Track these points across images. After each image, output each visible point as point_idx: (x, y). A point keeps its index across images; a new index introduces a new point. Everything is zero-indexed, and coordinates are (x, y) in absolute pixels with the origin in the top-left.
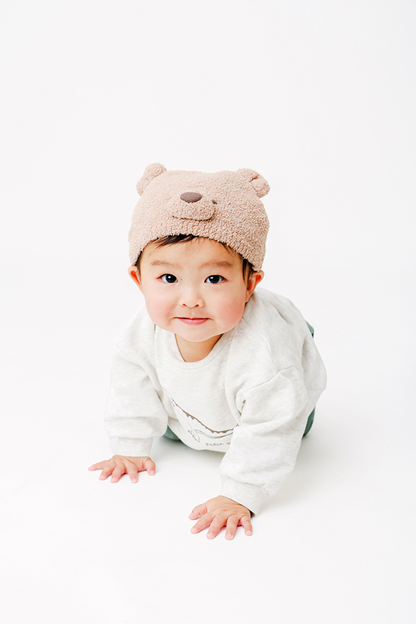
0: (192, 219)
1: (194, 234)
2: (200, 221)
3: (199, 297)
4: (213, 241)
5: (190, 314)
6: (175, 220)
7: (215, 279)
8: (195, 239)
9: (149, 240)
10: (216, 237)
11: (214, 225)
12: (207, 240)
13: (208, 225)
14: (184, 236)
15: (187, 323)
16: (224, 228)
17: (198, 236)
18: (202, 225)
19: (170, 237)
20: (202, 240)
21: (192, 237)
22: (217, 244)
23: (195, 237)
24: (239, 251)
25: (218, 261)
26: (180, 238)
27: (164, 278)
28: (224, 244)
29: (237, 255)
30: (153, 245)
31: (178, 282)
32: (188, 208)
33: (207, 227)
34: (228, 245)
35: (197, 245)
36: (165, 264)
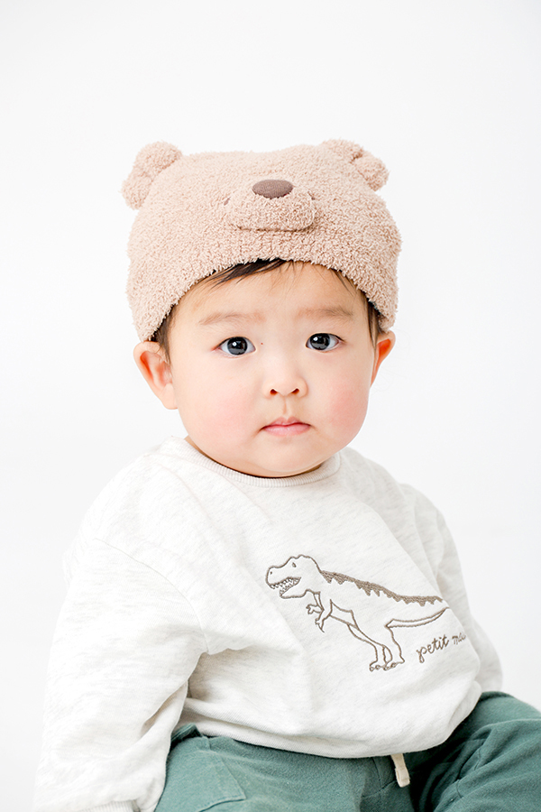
0: (277, 230)
1: (284, 256)
2: (292, 232)
3: (299, 375)
4: (319, 268)
5: (285, 411)
6: (245, 233)
7: (321, 341)
8: (286, 265)
9: (193, 279)
10: (325, 260)
11: (318, 238)
12: (308, 267)
13: (308, 238)
14: (267, 262)
15: (277, 434)
16: (335, 243)
17: (292, 261)
18: (297, 238)
19: (239, 266)
20: (299, 267)
21: (279, 262)
22: (327, 273)
23: (285, 262)
24: (362, 285)
25: (329, 305)
26: (259, 265)
27: (225, 347)
28: (337, 272)
29: (359, 293)
30: (203, 286)
31: (255, 349)
32: (270, 210)
33: (306, 242)
34: (344, 273)
35: (292, 276)
36: (232, 316)
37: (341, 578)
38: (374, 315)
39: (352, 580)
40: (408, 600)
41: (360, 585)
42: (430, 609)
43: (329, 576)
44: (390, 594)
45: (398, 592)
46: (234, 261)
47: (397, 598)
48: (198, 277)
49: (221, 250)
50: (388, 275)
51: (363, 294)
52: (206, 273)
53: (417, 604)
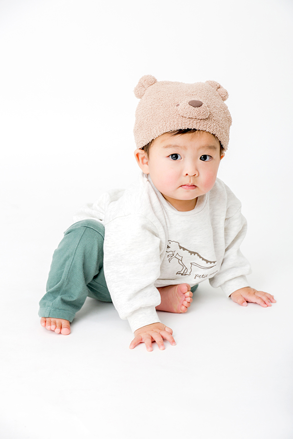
0: (195, 119)
1: (197, 128)
2: (201, 120)
4: (208, 133)
5: (190, 181)
6: (184, 119)
8: (197, 131)
9: (163, 132)
10: (211, 131)
11: (209, 123)
12: (204, 133)
13: (206, 122)
14: (191, 129)
15: (185, 188)
17: (199, 130)
18: (202, 122)
19: (180, 130)
20: (202, 132)
21: (195, 130)
25: (210, 145)
26: (187, 131)
27: (170, 157)
28: (214, 135)
30: (166, 135)
31: (182, 158)
32: (194, 111)
33: (205, 124)
34: (216, 135)
35: (199, 135)
36: (175, 146)
37: (184, 249)
38: (222, 148)
39: (187, 250)
40: (203, 259)
41: (190, 252)
42: (209, 265)
43: (181, 247)
44: (198, 255)
45: (201, 256)
46: (179, 128)
47: (200, 257)
48: (165, 132)
49: (175, 124)
50: (227, 134)
51: (220, 142)
52: (168, 131)
53: (205, 262)
